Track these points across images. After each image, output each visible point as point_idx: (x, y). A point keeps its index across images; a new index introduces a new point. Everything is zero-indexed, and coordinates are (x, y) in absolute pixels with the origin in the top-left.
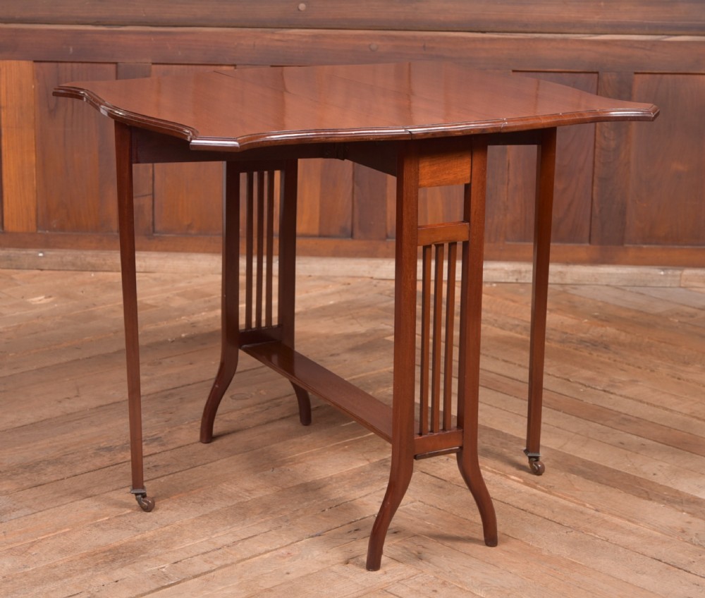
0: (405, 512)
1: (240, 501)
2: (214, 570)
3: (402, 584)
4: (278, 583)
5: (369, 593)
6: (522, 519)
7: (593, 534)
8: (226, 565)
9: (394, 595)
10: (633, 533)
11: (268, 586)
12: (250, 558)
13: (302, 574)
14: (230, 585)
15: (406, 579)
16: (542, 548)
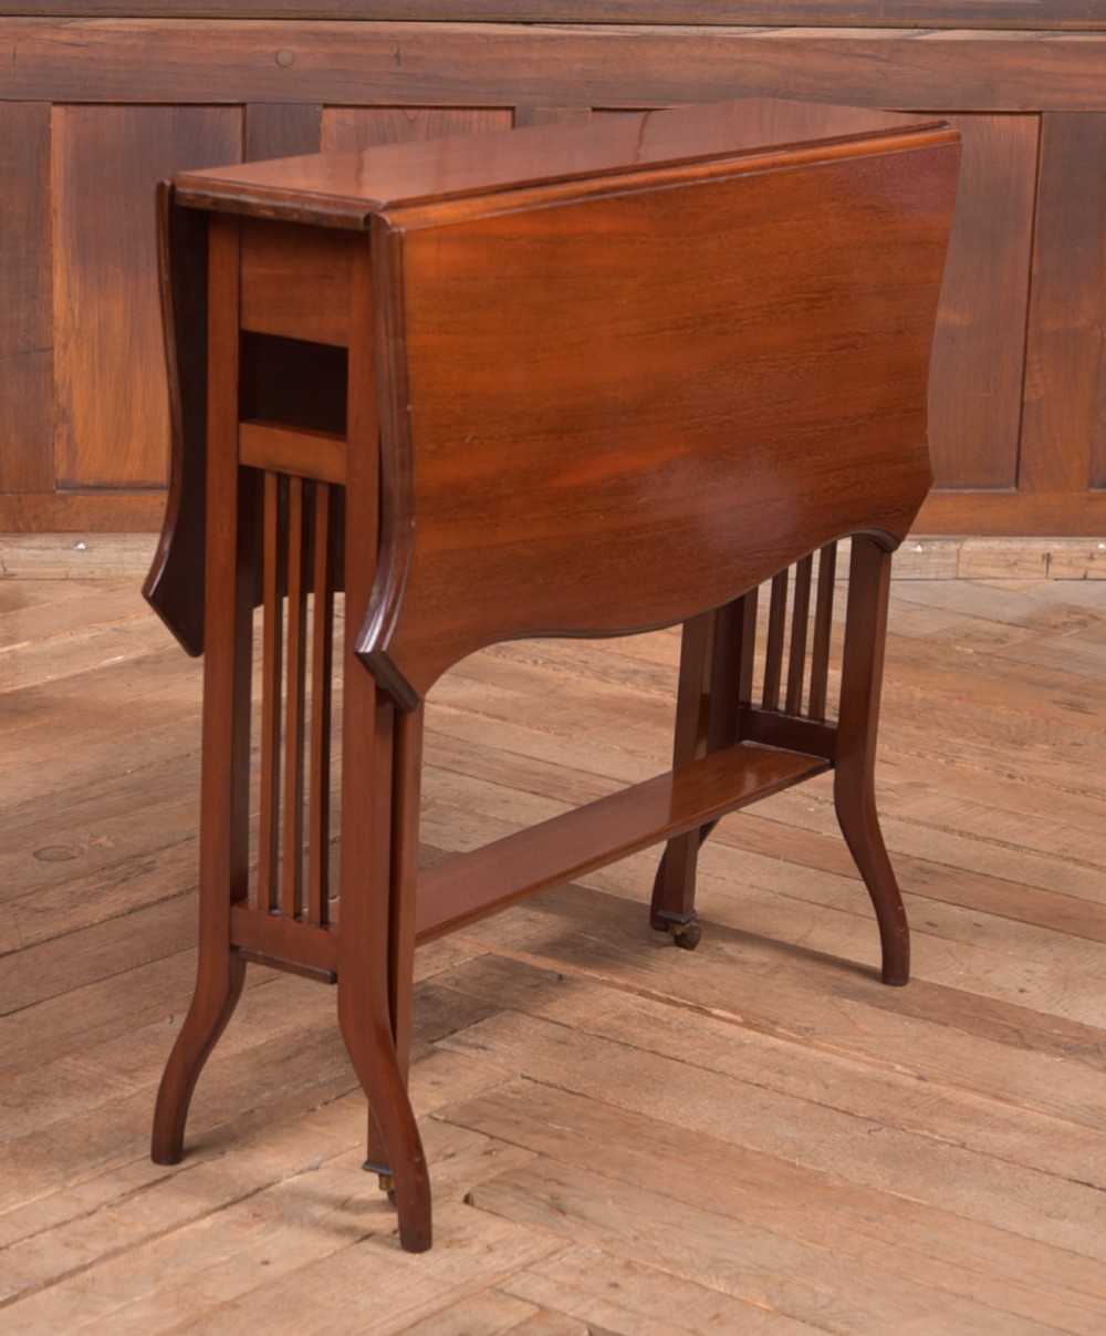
0: (499, 1104)
1: (112, 1097)
2: (90, 1266)
3: (537, 1274)
4: (248, 1287)
5: (463, 1298)
6: (765, 1108)
7: (926, 1133)
8: (117, 1252)
9: (523, 1300)
10: (1014, 1125)
11: (227, 1295)
12: (168, 1231)
13: (300, 1262)
14: (137, 1299)
15: (541, 1261)
16: (825, 1170)
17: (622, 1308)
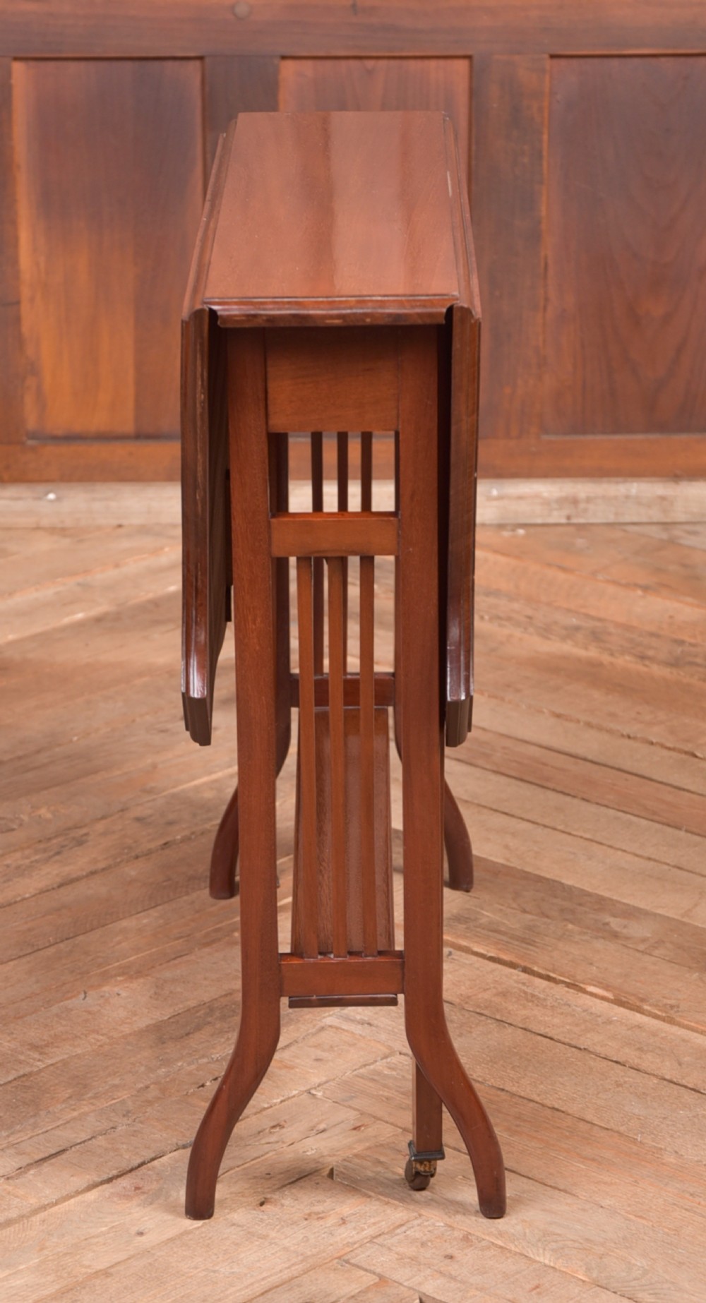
0: (374, 1080)
1: (21, 1072)
3: (382, 1245)
4: (121, 1256)
5: (313, 1268)
6: (619, 1085)
8: (9, 1222)
9: (366, 1270)
12: (56, 1204)
13: (171, 1232)
14: (21, 1267)
15: (388, 1233)
16: (663, 1147)
17: (453, 1278)
